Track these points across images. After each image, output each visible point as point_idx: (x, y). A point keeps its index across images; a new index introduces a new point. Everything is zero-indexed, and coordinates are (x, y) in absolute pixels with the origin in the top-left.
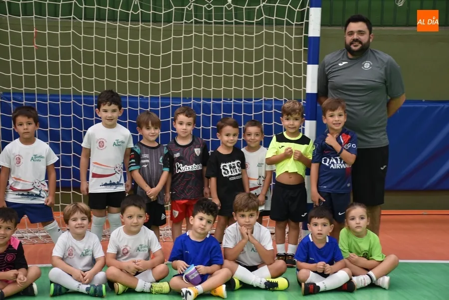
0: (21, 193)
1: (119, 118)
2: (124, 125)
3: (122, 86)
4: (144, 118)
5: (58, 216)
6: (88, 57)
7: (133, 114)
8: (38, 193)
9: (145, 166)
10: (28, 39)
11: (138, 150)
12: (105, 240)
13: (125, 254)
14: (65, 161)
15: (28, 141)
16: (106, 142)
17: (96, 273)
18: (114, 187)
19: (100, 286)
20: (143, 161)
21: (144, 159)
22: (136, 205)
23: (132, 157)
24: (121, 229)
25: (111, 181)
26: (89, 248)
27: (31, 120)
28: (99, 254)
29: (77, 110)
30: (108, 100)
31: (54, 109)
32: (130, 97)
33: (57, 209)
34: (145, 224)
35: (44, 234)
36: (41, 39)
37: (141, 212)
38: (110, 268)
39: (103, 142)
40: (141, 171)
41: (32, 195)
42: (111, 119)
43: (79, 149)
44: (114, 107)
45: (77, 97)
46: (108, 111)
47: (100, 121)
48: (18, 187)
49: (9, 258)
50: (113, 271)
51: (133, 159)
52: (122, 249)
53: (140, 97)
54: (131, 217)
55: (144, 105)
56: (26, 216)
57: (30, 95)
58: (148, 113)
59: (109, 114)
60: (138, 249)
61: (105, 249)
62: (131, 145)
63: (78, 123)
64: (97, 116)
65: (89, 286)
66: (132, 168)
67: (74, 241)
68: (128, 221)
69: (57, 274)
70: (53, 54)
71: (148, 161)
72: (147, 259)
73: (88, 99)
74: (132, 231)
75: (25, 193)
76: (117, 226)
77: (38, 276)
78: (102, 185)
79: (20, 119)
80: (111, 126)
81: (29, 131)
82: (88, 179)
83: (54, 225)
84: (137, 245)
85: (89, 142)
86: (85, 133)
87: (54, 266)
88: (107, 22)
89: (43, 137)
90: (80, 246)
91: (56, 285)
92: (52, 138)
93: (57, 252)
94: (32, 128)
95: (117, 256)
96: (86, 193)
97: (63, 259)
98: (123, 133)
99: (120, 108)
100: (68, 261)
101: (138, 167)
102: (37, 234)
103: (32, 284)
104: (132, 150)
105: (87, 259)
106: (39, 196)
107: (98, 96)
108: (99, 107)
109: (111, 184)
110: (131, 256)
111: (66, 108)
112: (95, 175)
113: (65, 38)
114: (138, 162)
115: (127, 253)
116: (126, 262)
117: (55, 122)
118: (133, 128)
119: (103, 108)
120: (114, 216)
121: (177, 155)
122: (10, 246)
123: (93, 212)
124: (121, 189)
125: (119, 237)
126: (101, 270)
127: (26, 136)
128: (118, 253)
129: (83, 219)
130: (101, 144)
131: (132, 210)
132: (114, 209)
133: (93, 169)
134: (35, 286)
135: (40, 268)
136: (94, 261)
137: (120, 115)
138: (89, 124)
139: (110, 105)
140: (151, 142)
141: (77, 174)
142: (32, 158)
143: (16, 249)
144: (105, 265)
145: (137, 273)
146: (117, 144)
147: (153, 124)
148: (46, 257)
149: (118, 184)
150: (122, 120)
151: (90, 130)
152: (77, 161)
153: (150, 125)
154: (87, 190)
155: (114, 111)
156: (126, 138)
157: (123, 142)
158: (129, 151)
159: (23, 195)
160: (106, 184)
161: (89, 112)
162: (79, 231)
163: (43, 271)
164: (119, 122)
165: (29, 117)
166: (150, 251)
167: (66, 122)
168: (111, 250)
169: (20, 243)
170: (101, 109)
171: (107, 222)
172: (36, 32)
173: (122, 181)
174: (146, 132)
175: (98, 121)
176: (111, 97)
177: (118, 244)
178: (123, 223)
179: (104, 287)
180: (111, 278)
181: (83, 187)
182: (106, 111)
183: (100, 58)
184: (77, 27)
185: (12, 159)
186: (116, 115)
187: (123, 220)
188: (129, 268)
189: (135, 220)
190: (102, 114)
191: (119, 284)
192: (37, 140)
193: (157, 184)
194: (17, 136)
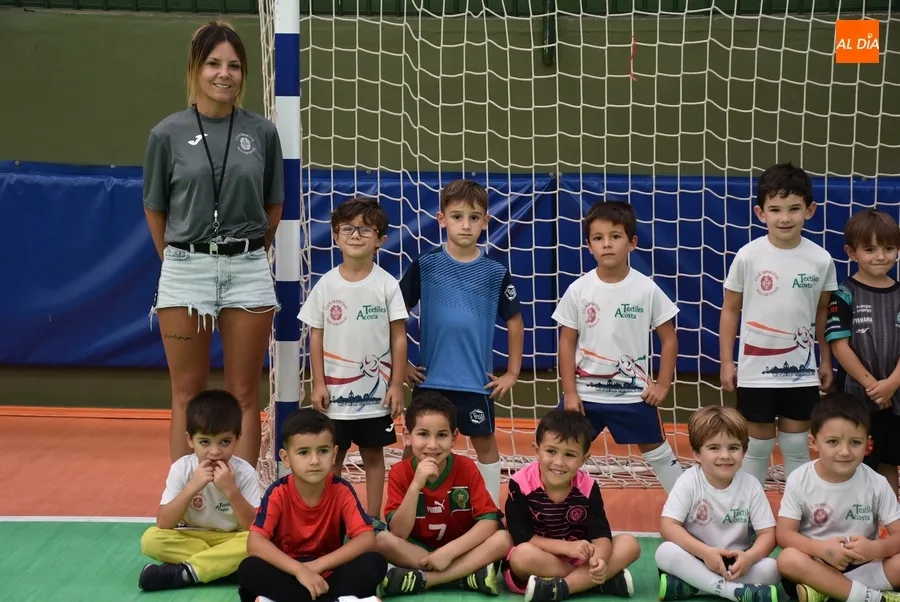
0: (596, 382)
2: (817, 240)
3: (814, 155)
4: (861, 225)
5: (676, 432)
6: (741, 96)
7: (838, 217)
8: (630, 380)
9: (863, 331)
10: (619, 61)
11: (846, 296)
12: (774, 488)
13: (819, 523)
14: (686, 316)
15: (613, 274)
16: (777, 278)
17: (756, 560)
18: (794, 376)
19: (766, 588)
20: (858, 321)
21: (860, 315)
22: (846, 417)
23: (834, 310)
24: (810, 467)
25: (786, 364)
26: (740, 507)
27: (620, 229)
28: (764, 521)
29: (714, 210)
30: (779, 187)
31: (666, 208)
32: (831, 178)
33: (668, 417)
35: (641, 469)
36: (644, 59)
37: (859, 433)
38: (786, 550)
39: (770, 279)
41: (617, 386)
42: (787, 227)
43: (716, 292)
44: (794, 199)
45: (715, 180)
46: (782, 210)
47: (764, 233)
48: (590, 370)
49: (575, 514)
50: (793, 557)
51: (836, 315)
52: (813, 511)
53: (855, 178)
54: (834, 441)
55: (864, 196)
56: (606, 429)
57: (617, 178)
58: (871, 213)
59: (784, 217)
60: (850, 514)
62: (833, 286)
63: (714, 236)
64: (756, 220)
65: (741, 586)
66: (834, 335)
67: (710, 488)
68: (828, 450)
69: (671, 555)
70: (668, 91)
71: (869, 320)
72: (872, 536)
73: (738, 184)
75: (605, 382)
76: (801, 460)
77: (634, 557)
78: (768, 372)
80: (788, 244)
81: (614, 251)
82: (735, 357)
83: (664, 450)
84: (848, 505)
85: (741, 278)
87: (665, 538)
88: (787, 15)
89: (642, 263)
90: (723, 501)
91: (671, 577)
92: (659, 267)
93: (673, 510)
94: (619, 245)
95: (802, 525)
96: (731, 387)
97: (685, 525)
98: (815, 258)
99: (808, 203)
100: (697, 530)
101: (846, 333)
102: (627, 469)
103: (622, 572)
104: (833, 295)
105: (737, 529)
106: (631, 386)
107: (760, 179)
108: (760, 202)
109: (788, 370)
110: (833, 529)
111: (691, 206)
112: (750, 350)
113: (695, 56)
114: (847, 322)
115: (825, 520)
116: (825, 541)
117: (666, 234)
118: (835, 247)
119: (770, 202)
120: (794, 439)
122: (576, 491)
124: (810, 381)
125: (805, 484)
126: (767, 554)
127: (608, 261)
128: (804, 519)
129: (732, 448)
130: (767, 283)
131: (837, 426)
132: (792, 424)
133: (747, 337)
134: (628, 576)
135: (637, 538)
136: (750, 536)
137: (808, 217)
138: (738, 241)
139: (785, 196)
141: (712, 346)
142: (619, 312)
143: (588, 497)
144: (776, 545)
145: (851, 567)
146: (802, 284)
147: (880, 241)
148: (649, 517)
149: (803, 370)
150: (811, 230)
151: (743, 254)
152: (713, 319)
153: (874, 242)
154: (735, 380)
155: (794, 208)
156: (821, 270)
157: (816, 279)
158: (826, 299)
159: (599, 385)
160: (775, 370)
161: (739, 212)
162: (722, 472)
163: (642, 546)
164: (804, 234)
165: (615, 222)
166: (876, 519)
167: (690, 235)
168: (789, 511)
169: (596, 485)
170: (766, 207)
172: (635, 46)
173: (813, 365)
174: (865, 256)
175: (758, 233)
176: (788, 179)
177: (805, 499)
178: (814, 455)
179: (774, 590)
180: (789, 572)
181: (726, 375)
182: (776, 210)
183: (767, 96)
184: (721, 32)
185: (580, 311)
186: (799, 217)
187: (815, 448)
188: (830, 554)
189: (843, 449)
190: (769, 218)
191: (809, 589)
192: (633, 272)
193: (892, 372)
194: (591, 263)
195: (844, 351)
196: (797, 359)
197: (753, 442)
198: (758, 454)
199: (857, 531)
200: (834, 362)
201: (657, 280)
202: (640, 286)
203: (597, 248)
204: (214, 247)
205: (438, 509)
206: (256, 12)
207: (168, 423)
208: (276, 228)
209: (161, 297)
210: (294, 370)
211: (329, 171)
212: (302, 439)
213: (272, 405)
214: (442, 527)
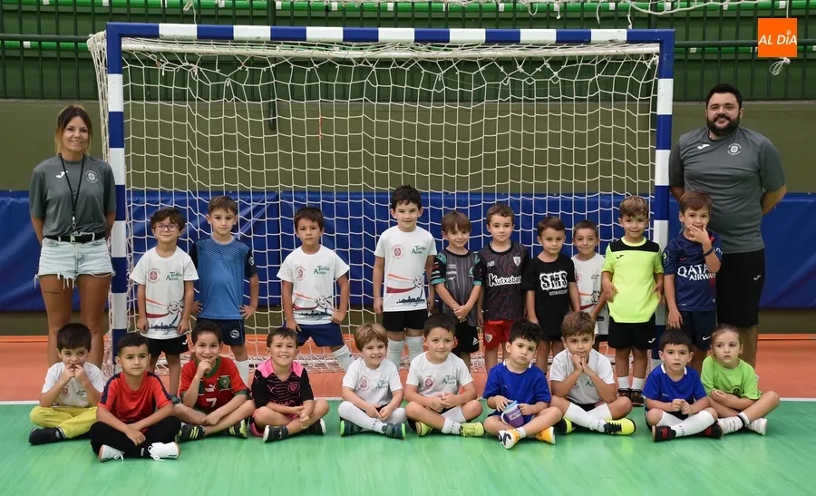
0: (305, 312)
1: (419, 219)
2: (426, 228)
3: (423, 181)
4: (449, 219)
5: (349, 339)
6: (382, 147)
7: (437, 215)
8: (324, 311)
9: (452, 279)
10: (313, 127)
11: (442, 258)
12: (404, 368)
13: (428, 387)
14: (354, 273)
15: (311, 249)
16: (403, 248)
17: (393, 409)
18: (414, 304)
19: (399, 425)
20: (449, 273)
21: (451, 270)
22: (443, 327)
23: (436, 267)
24: (423, 355)
25: (409, 297)
26: (384, 379)
27: (316, 224)
28: (396, 386)
29: (369, 211)
30: (404, 198)
31: (342, 211)
32: (432, 193)
33: (346, 331)
34: (453, 351)
35: (331, 361)
36: (327, 126)
37: (450, 335)
38: (410, 404)
39: (399, 249)
40: (447, 284)
41: (317, 314)
42: (408, 221)
43: (371, 259)
44: (412, 206)
45: (369, 194)
46: (405, 211)
47: (396, 224)
48: (300, 305)
49: (293, 387)
50: (414, 408)
51: (438, 270)
52: (425, 380)
53: (444, 193)
54: (436, 340)
55: (450, 203)
56: (310, 339)
57: (314, 194)
58: (455, 213)
59: (407, 215)
60: (444, 381)
61: (403, 380)
62: (435, 252)
63: (369, 226)
64: (392, 218)
65: (386, 424)
66: (436, 281)
67: (368, 369)
68: (433, 345)
69: (347, 409)
70: (341, 144)
71: (455, 272)
72: (456, 393)
73: (382, 197)
74: (438, 359)
75: (310, 312)
76: (418, 352)
77: (326, 412)
78: (400, 302)
79: (303, 222)
80: (409, 230)
81: (313, 236)
82: (382, 296)
83: (345, 350)
84: (443, 376)
85: (383, 251)
86: (378, 238)
87: (345, 399)
88: (404, 103)
89: (329, 243)
91: (347, 422)
92: (339, 245)
93: (348, 382)
94: (316, 233)
95: (419, 389)
96: (380, 311)
97: (354, 391)
99: (419, 208)
100: (361, 393)
101: (444, 280)
102: (323, 361)
103: (319, 421)
104: (435, 259)
105: (383, 392)
106: (325, 314)
107: (394, 194)
108: (394, 207)
109: (410, 300)
110: (435, 390)
111: (356, 209)
112: (390, 290)
113: (355, 125)
114: (443, 275)
115: (431, 385)
116: (431, 397)
117: (343, 226)
118: (436, 232)
119: (399, 207)
120: (415, 340)
121: (491, 264)
122: (293, 373)
123: (390, 334)
124: (422, 306)
125: (421, 366)
126: (399, 405)
127: (309, 243)
128: (420, 385)
129: (380, 347)
130: (398, 252)
131: (438, 332)
132: (413, 331)
133: (388, 283)
134: (322, 423)
135: (328, 401)
136: (389, 395)
137: (419, 216)
138: (382, 228)
139: (407, 204)
140: (459, 248)
141: (369, 289)
142: (316, 271)
143: (300, 376)
144: (404, 400)
145: (445, 410)
146: (417, 251)
147: (459, 228)
148: (336, 389)
149: (419, 300)
150: (422, 222)
151: (384, 235)
152: (369, 273)
153: (456, 229)
154: (382, 308)
155: (412, 211)
156: (428, 243)
157: (424, 249)
158: (432, 260)
159: (306, 314)
160: (404, 301)
161: (383, 213)
162: (374, 362)
163: (331, 405)
164: (418, 225)
165: (313, 220)
166: (458, 383)
167: (356, 226)
168: (412, 381)
169: (304, 371)
170: (397, 209)
171: (406, 348)
172: (322, 119)
173: (424, 297)
174: (452, 237)
175: (393, 224)
176: (408, 194)
177: (420, 374)
178: (426, 349)
179: (403, 425)
180: (411, 415)
181: (377, 305)
182: (402, 211)
183: (396, 147)
184: (369, 111)
185: (294, 272)
186: (415, 215)
187: (426, 344)
188: (434, 405)
189: (441, 345)
190: (398, 216)
191: (422, 424)
192: (322, 247)
193: (468, 300)
194: (299, 243)
195: (442, 290)
196: (415, 294)
197: (391, 343)
198: (395, 350)
199: (448, 389)
200: (437, 296)
201: (338, 253)
202: (327, 256)
203: (303, 235)
204: (73, 238)
205: (212, 389)
206: (98, 99)
207: (47, 344)
208: (112, 226)
209: (40, 268)
210: (124, 310)
211: (143, 191)
212: (129, 350)
213: (110, 332)
214: (214, 400)
